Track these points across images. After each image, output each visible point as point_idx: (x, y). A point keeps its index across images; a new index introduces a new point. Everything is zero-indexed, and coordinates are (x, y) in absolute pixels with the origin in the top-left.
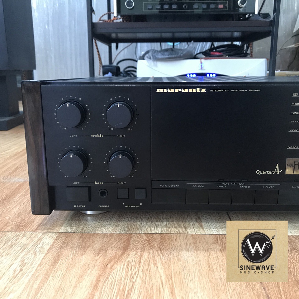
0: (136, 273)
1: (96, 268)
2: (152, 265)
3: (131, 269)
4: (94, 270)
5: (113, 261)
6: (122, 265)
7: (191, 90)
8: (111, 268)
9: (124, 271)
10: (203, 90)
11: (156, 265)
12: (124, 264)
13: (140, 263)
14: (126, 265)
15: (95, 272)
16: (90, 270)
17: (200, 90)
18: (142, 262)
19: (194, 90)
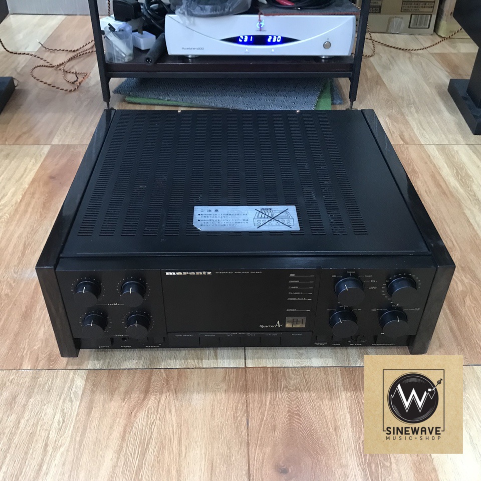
0: (154, 421)
1: (123, 417)
2: (167, 412)
3: (150, 417)
4: (122, 419)
5: (136, 409)
6: (144, 413)
7: (197, 273)
8: (135, 416)
9: (145, 420)
10: (209, 273)
11: (170, 411)
12: (145, 411)
13: (158, 409)
14: (146, 412)
15: (122, 422)
16: (118, 419)
17: (206, 273)
18: (160, 408)
19: (201, 273)
